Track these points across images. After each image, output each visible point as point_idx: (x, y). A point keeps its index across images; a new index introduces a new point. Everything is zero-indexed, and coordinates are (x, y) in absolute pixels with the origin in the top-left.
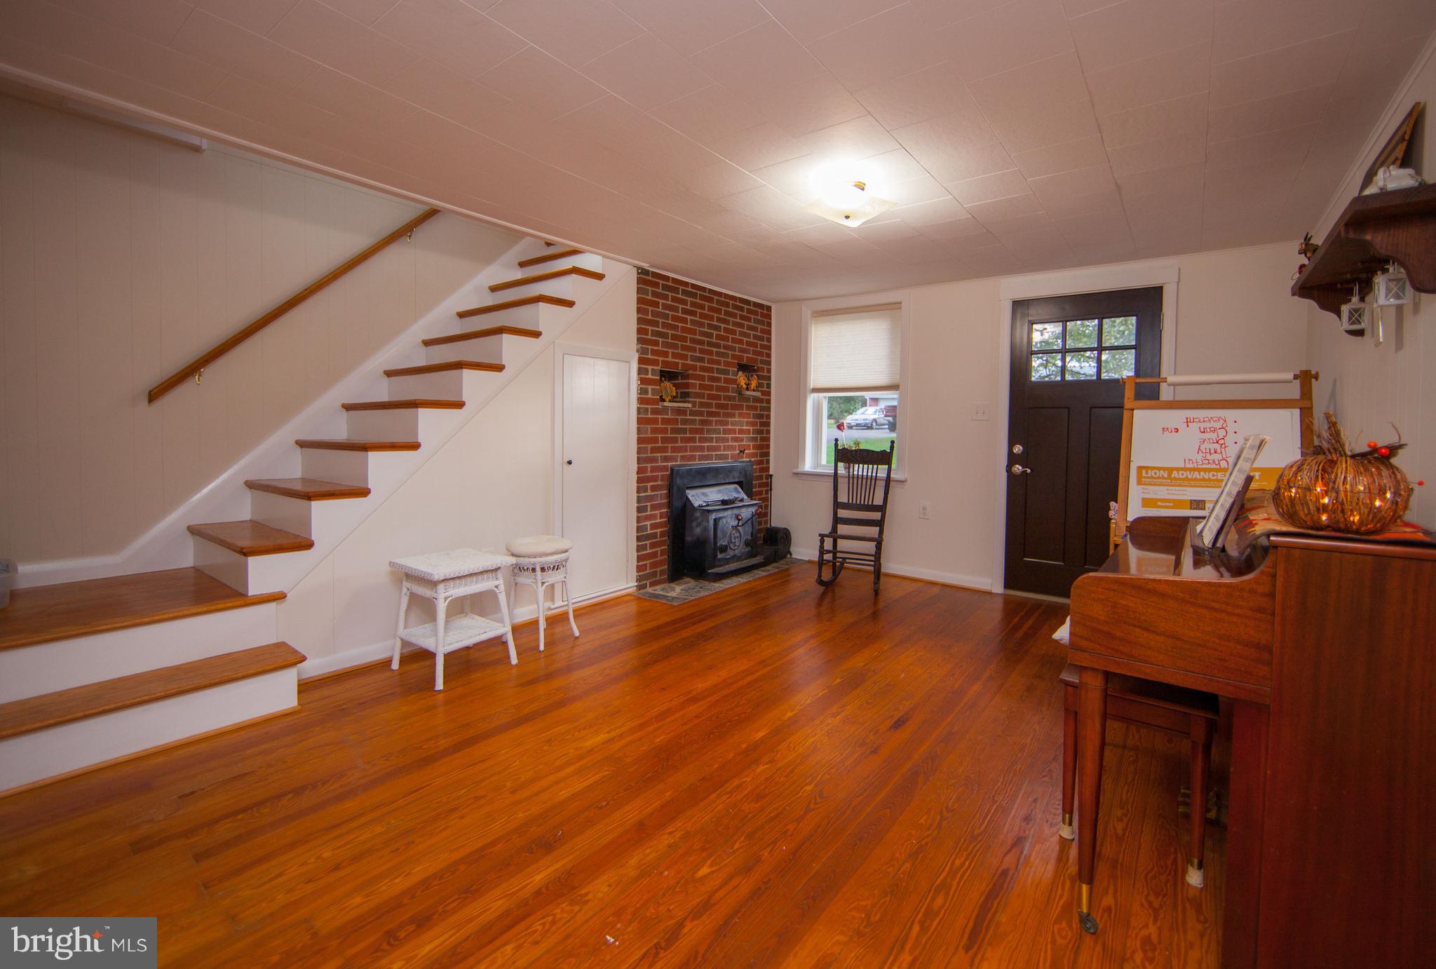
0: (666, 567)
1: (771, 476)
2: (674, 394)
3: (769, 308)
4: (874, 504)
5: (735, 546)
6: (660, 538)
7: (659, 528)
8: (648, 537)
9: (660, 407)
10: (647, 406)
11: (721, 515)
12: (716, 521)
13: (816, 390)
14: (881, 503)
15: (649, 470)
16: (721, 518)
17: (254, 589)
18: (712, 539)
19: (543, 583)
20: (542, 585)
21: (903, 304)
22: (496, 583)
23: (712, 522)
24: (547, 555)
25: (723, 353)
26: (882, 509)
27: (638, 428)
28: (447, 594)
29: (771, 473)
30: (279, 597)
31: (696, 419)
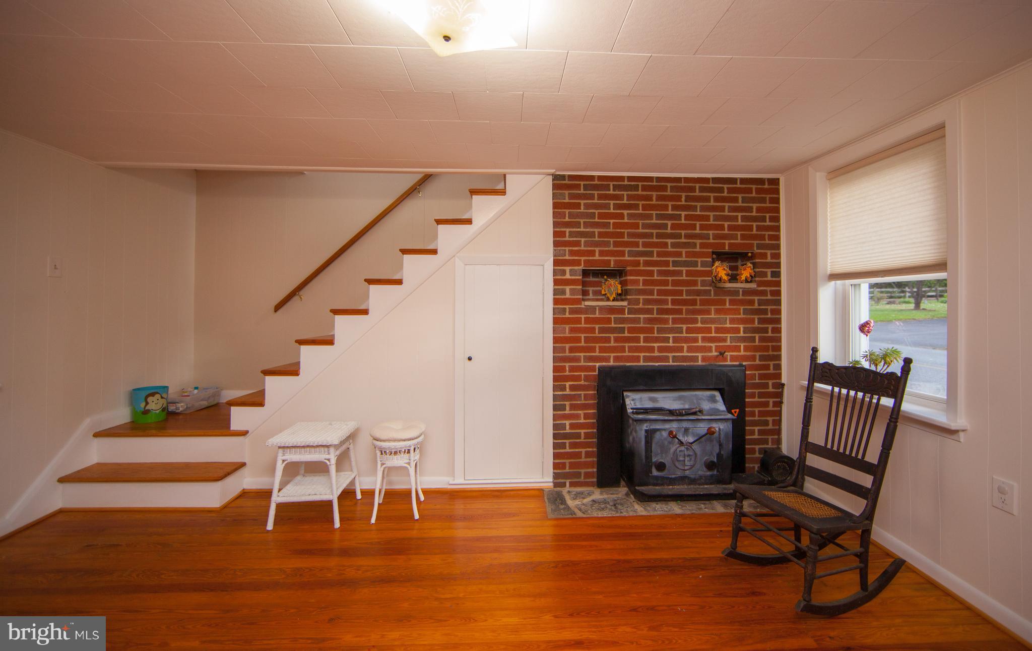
0: (595, 470)
1: (783, 385)
2: (620, 292)
3: (776, 182)
4: (866, 459)
5: (685, 465)
6: (584, 439)
7: (584, 429)
8: (566, 436)
9: (584, 307)
10: (564, 306)
11: (658, 427)
12: (650, 434)
13: (834, 277)
14: (875, 461)
15: (567, 369)
16: (655, 431)
17: (234, 426)
18: (644, 453)
19: (383, 464)
20: (382, 466)
21: (947, 128)
22: (327, 457)
23: (642, 434)
24: (395, 440)
25: (685, 243)
26: (878, 471)
27: (553, 327)
28: (284, 458)
29: (783, 381)
30: (244, 433)
31: (640, 318)
